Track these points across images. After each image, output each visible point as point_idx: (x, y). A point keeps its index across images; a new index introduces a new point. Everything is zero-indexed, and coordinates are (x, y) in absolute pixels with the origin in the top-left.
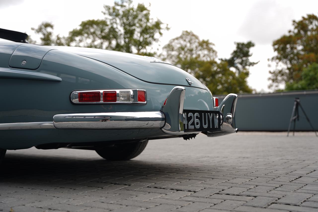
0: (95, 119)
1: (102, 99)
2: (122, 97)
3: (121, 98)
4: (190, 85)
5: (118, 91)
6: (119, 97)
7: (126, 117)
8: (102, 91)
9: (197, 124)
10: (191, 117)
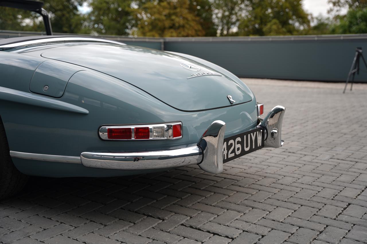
0: (126, 159)
1: (133, 135)
2: (156, 132)
3: (155, 134)
4: (231, 103)
5: (150, 126)
6: (152, 132)
7: (161, 156)
8: (133, 127)
9: (238, 149)
10: (231, 144)
